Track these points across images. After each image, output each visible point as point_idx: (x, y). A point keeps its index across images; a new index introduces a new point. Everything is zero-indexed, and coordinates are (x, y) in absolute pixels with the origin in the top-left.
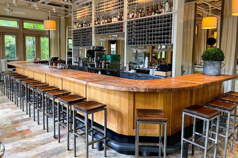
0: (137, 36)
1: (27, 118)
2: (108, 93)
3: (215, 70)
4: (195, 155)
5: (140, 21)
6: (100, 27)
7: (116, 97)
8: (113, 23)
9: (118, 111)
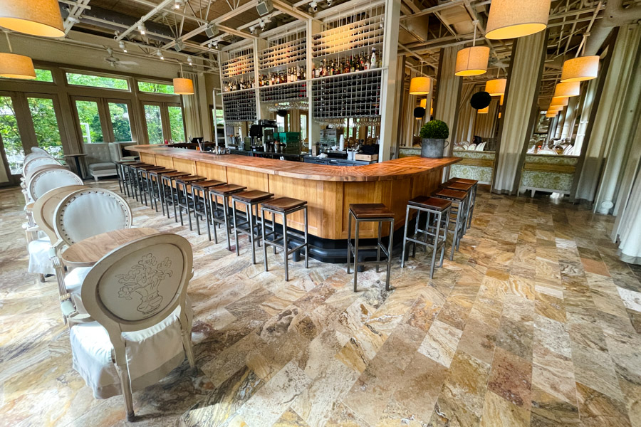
0: (327, 104)
1: (179, 228)
2: (304, 186)
3: (437, 151)
4: (416, 257)
5: (332, 80)
6: (268, 89)
7: (318, 190)
8: (289, 83)
9: (321, 209)
